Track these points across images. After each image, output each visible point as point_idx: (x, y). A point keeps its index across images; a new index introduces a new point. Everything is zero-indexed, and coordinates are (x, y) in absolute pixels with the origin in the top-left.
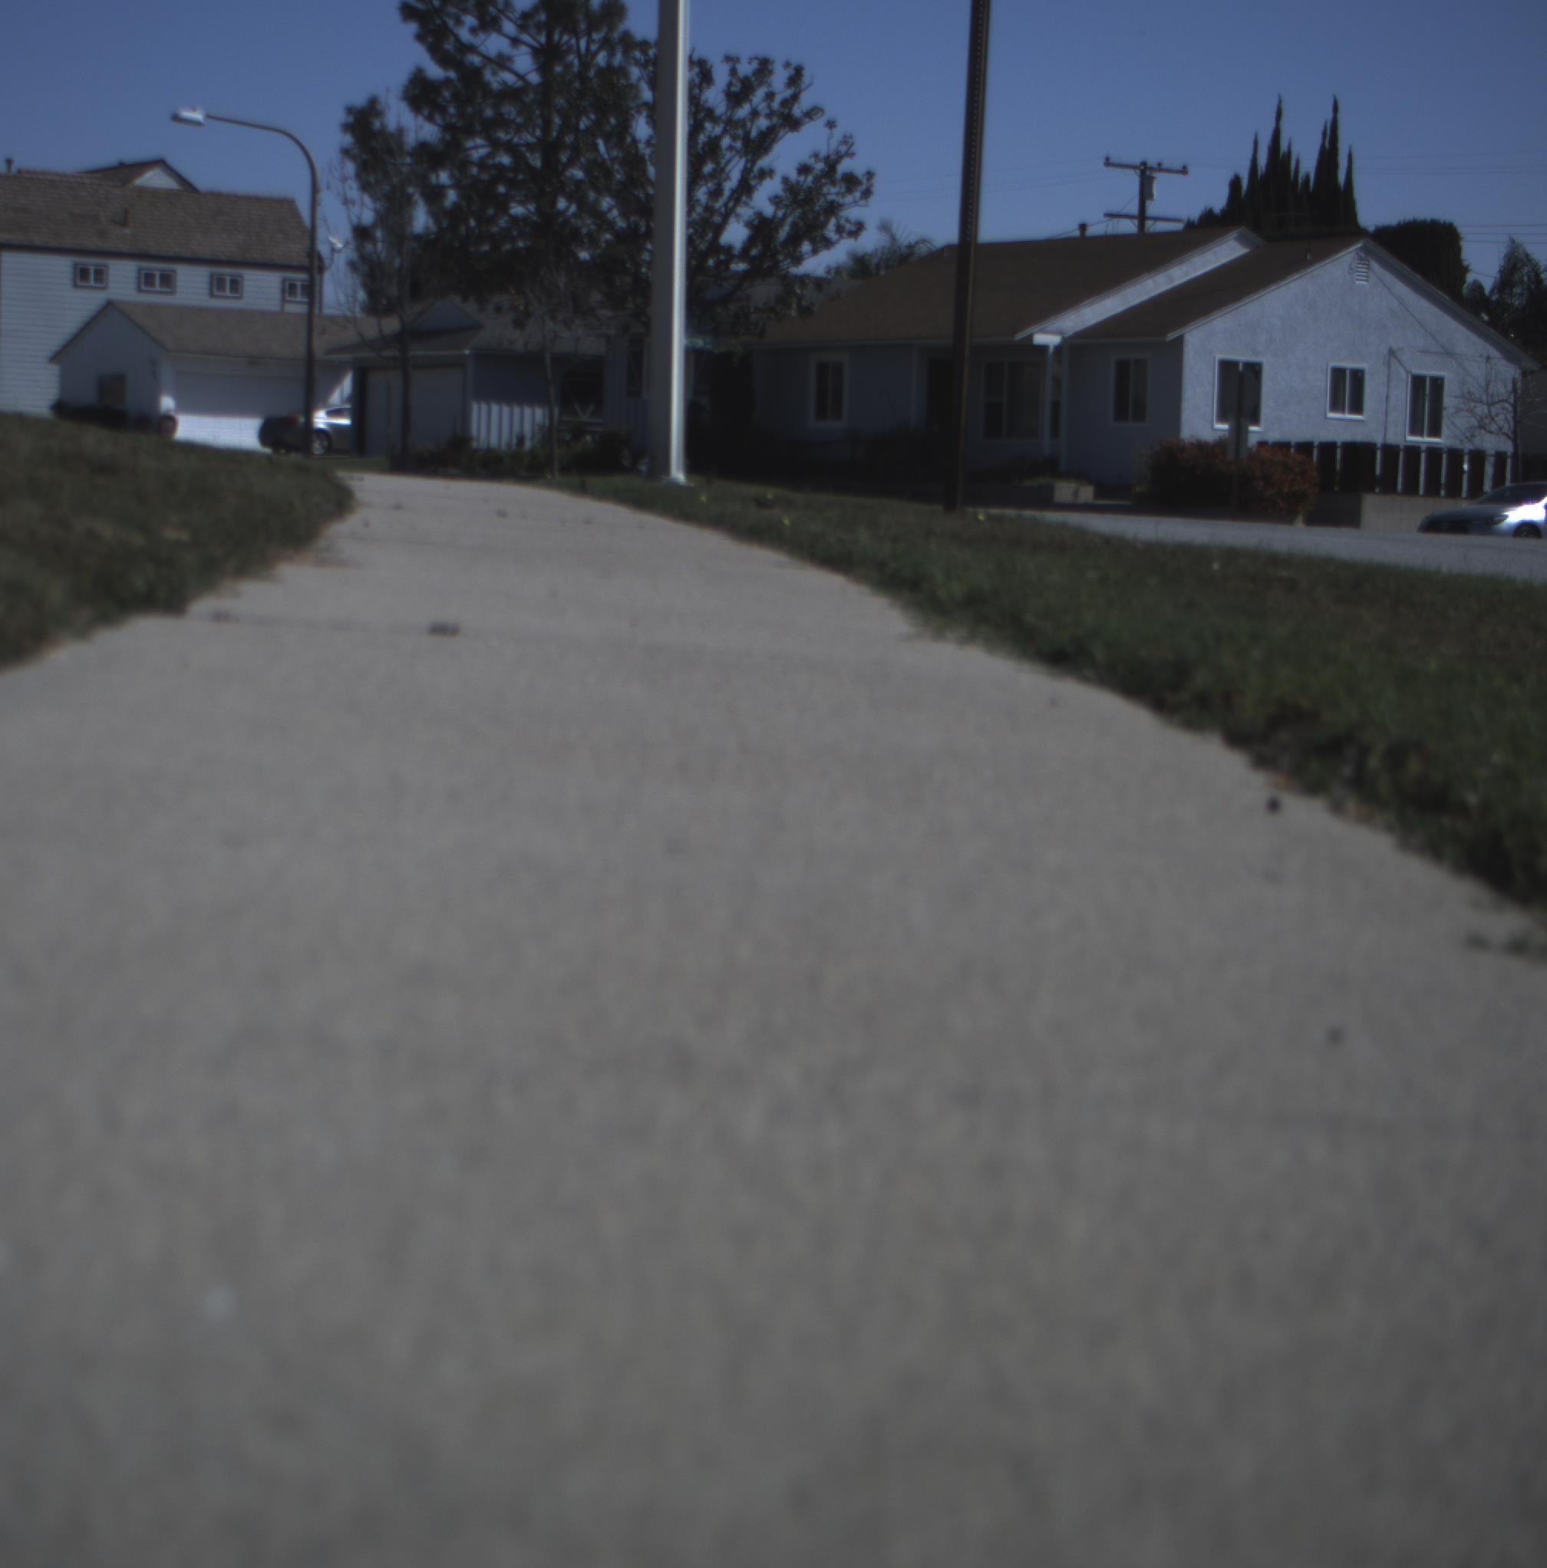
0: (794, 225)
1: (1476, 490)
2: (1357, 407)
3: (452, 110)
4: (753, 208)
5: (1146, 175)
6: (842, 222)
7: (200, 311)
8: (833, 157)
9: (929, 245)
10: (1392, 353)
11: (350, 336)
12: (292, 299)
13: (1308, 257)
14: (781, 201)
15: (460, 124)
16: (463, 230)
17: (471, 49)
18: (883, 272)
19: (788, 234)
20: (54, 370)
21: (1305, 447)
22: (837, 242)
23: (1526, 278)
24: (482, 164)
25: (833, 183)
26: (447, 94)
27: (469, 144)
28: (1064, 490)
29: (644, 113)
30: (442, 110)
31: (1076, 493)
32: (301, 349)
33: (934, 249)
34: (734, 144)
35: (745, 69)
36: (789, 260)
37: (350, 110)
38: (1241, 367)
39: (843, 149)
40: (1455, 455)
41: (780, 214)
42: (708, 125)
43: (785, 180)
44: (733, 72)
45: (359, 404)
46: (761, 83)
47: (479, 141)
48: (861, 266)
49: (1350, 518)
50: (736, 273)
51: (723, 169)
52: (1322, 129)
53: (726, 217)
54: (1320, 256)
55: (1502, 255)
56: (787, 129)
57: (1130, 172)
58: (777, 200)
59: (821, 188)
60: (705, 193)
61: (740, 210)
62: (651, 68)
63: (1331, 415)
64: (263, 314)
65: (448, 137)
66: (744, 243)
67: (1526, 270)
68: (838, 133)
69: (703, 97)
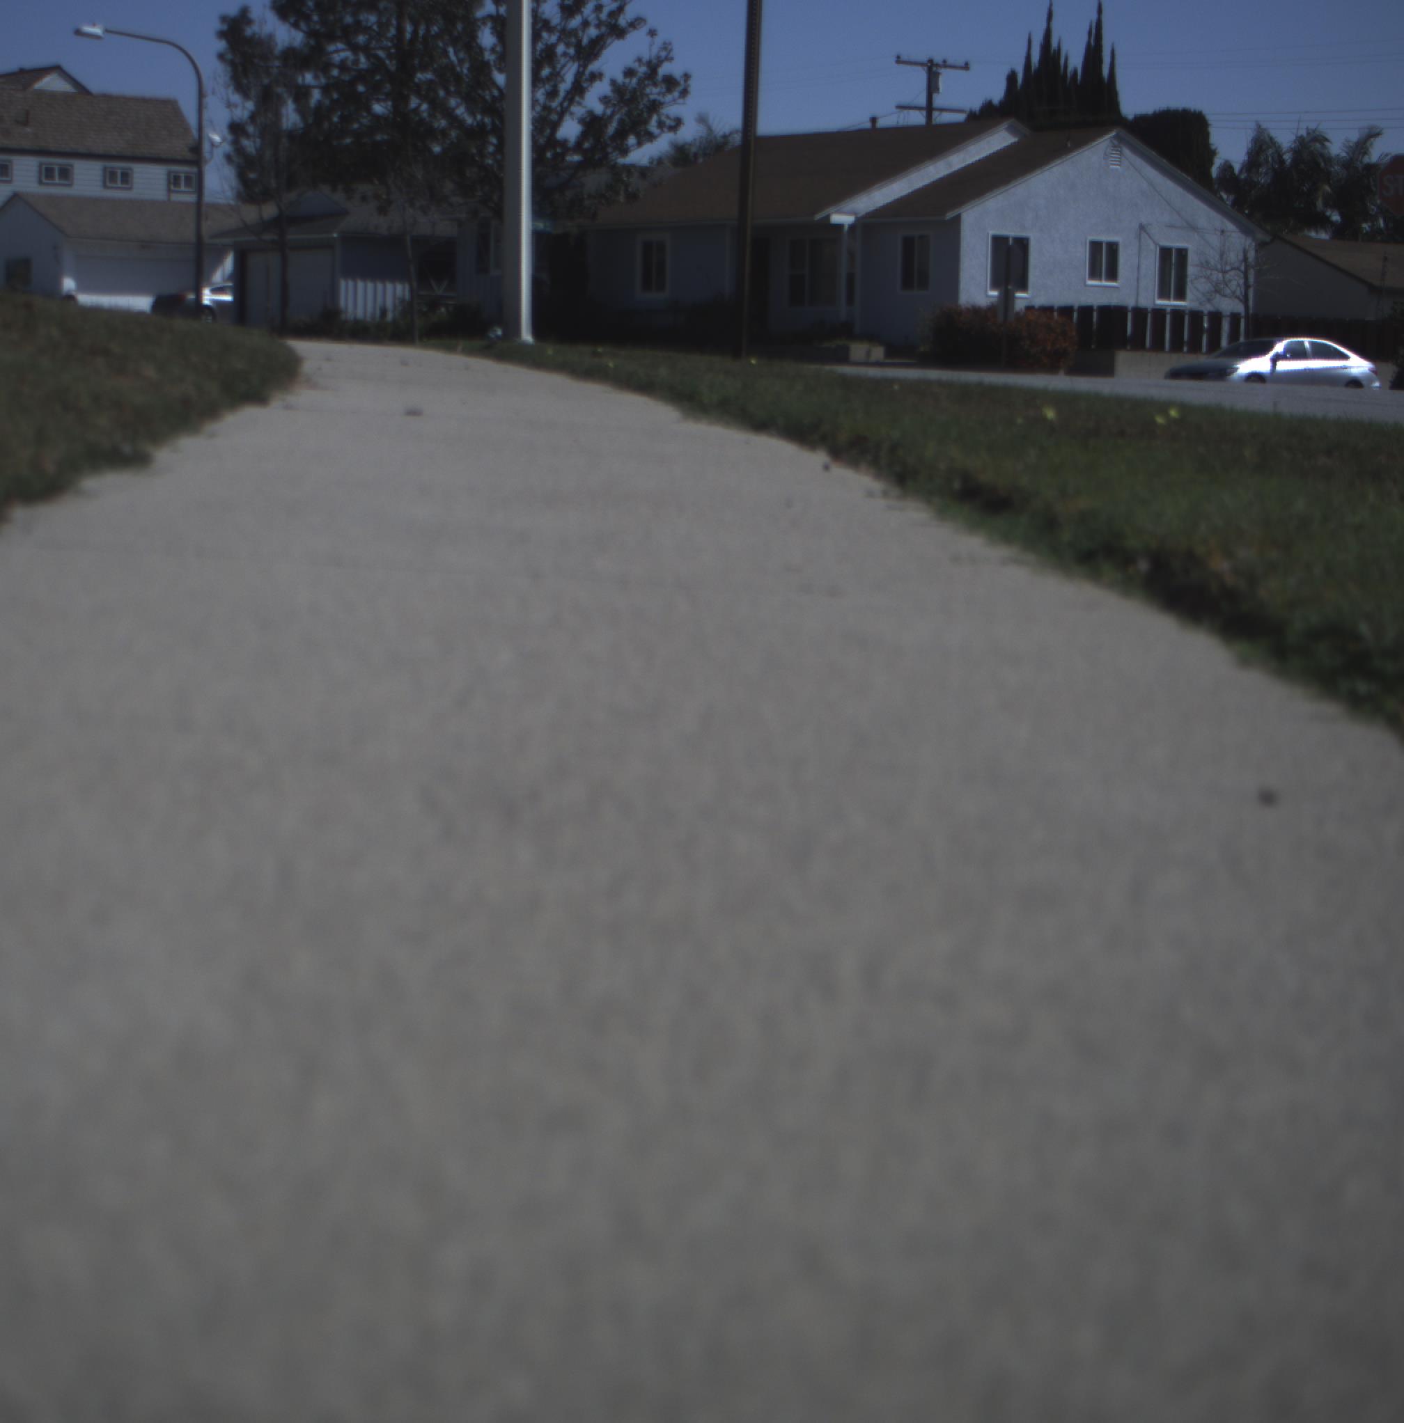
0: (621, 122)
1: (1214, 345)
2: (1112, 274)
3: (315, 18)
4: (585, 107)
5: (932, 70)
6: (663, 118)
7: (95, 201)
8: (655, 61)
10: (1142, 228)
11: (233, 222)
12: (176, 189)
13: (1069, 145)
14: (610, 101)
15: (323, 30)
16: (326, 125)
18: (701, 160)
19: (616, 129)
21: (1066, 311)
22: (659, 135)
23: (1270, 159)
24: (343, 66)
25: (655, 85)
27: (331, 48)
28: (858, 350)
29: (489, 24)
30: (307, 18)
31: (868, 354)
32: (189, 234)
34: (567, 51)
36: (617, 152)
37: (224, 19)
38: (1011, 242)
39: (663, 54)
40: (1196, 316)
41: (609, 112)
42: (545, 35)
43: (613, 83)
45: (240, 282)
47: (340, 45)
48: (681, 155)
49: (1107, 370)
50: (571, 164)
51: (558, 74)
52: (1088, 28)
53: (562, 115)
54: (1080, 143)
55: (1250, 139)
56: (614, 37)
57: (920, 68)
58: (606, 100)
59: (644, 88)
60: (544, 94)
61: (574, 109)
63: (1090, 282)
64: (152, 203)
65: (312, 42)
66: (577, 137)
67: (1270, 151)
68: (659, 40)
69: (540, 10)
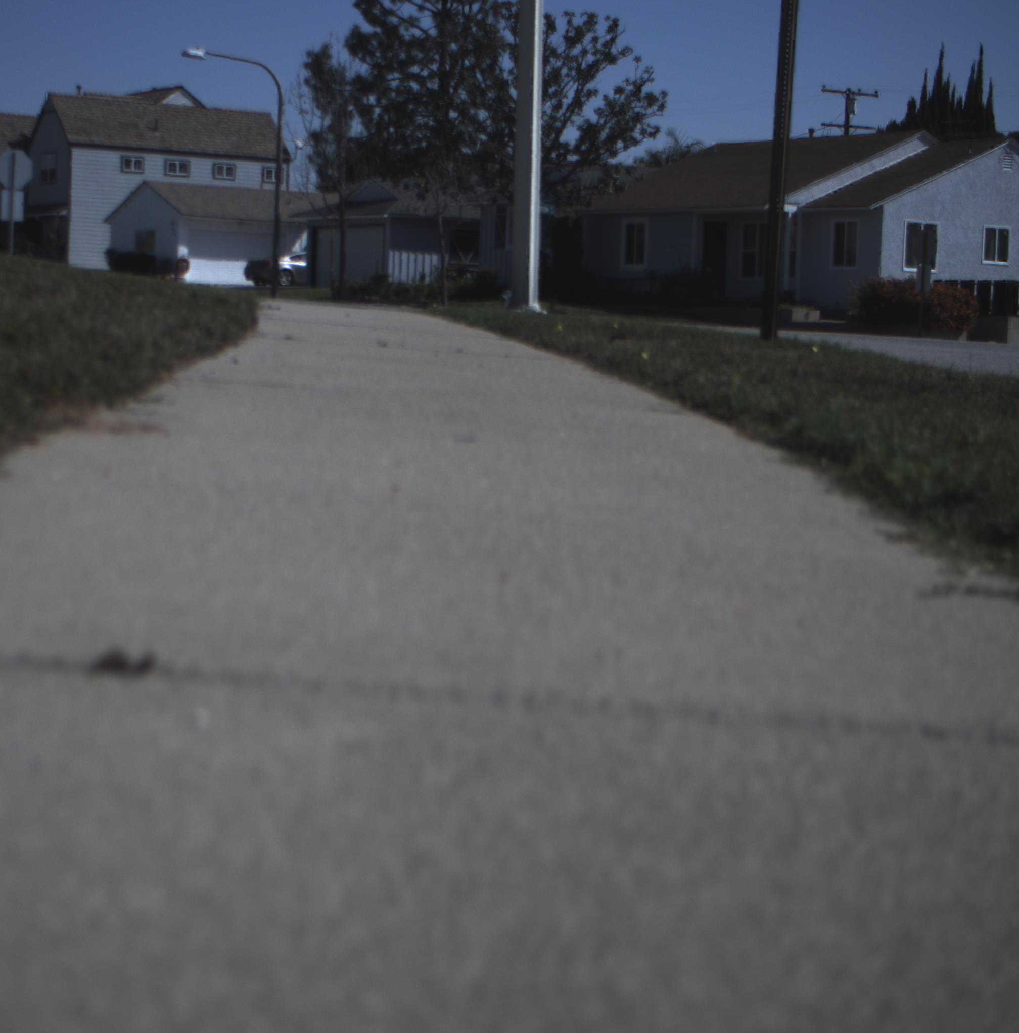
0: (611, 129)
2: (1003, 256)
3: (378, 54)
4: (582, 117)
5: (850, 98)
6: (645, 127)
7: (205, 188)
8: (639, 82)
9: (701, 145)
11: (305, 206)
12: (268, 180)
13: (970, 152)
14: (603, 112)
15: (383, 63)
16: (385, 135)
17: (391, 13)
18: (670, 164)
19: (607, 135)
20: (107, 228)
21: (968, 284)
22: (641, 141)
24: (398, 91)
25: (639, 100)
26: (374, 43)
27: (390, 77)
28: (799, 314)
29: (508, 51)
30: (372, 54)
31: (807, 316)
32: (270, 214)
33: (704, 148)
34: (570, 73)
35: (578, 21)
36: (608, 154)
37: (309, 54)
38: (922, 228)
39: (646, 76)
41: (602, 121)
42: (552, 60)
43: (606, 98)
44: (570, 23)
45: (312, 253)
46: (589, 31)
47: (396, 75)
48: (654, 159)
49: (1000, 335)
50: (571, 162)
51: (562, 90)
52: (971, 66)
53: (564, 123)
54: (980, 150)
56: (607, 62)
57: (840, 95)
58: (600, 112)
59: (630, 103)
60: (550, 107)
61: (574, 118)
62: (513, 20)
63: (985, 262)
64: (249, 190)
65: (375, 72)
66: (577, 141)
68: (642, 65)
69: (549, 41)
